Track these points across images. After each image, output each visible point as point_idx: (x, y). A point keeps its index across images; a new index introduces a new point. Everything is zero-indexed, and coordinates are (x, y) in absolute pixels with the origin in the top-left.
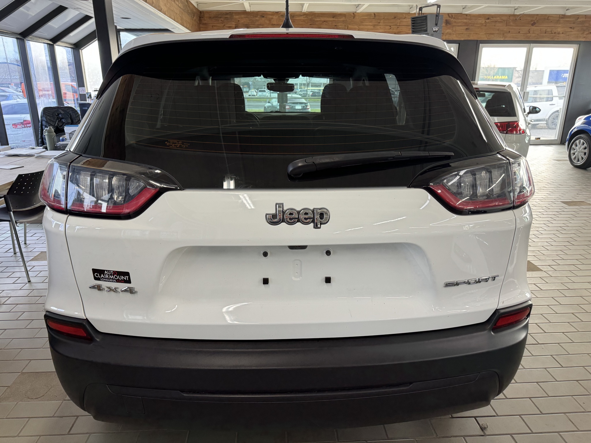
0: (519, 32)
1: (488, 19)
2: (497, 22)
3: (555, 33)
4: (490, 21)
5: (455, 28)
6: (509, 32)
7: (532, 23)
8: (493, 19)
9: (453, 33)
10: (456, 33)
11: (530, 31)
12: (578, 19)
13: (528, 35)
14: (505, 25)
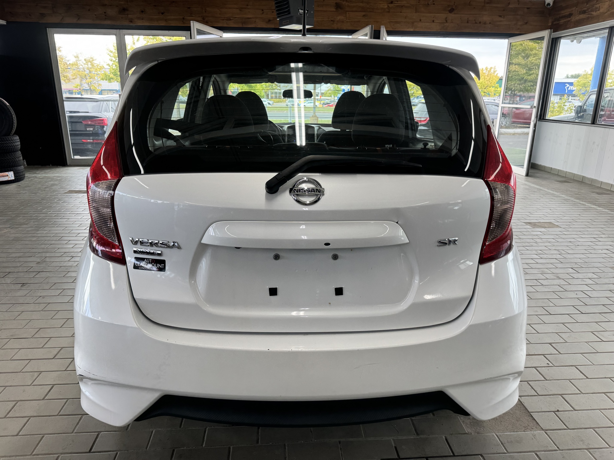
0: (433, 21)
2: (403, 7)
3: (480, 23)
4: (394, 6)
5: (348, 14)
6: (420, 20)
7: (450, 9)
9: (347, 20)
10: (350, 20)
11: (447, 19)
12: (508, 5)
13: (445, 24)
14: (415, 11)
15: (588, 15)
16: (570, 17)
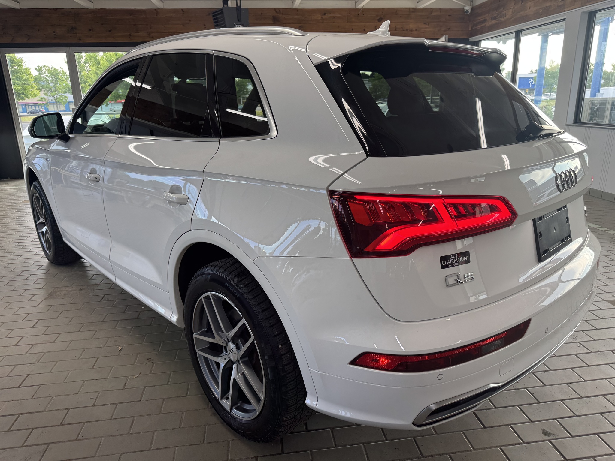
1: (325, 14)
2: (336, 18)
3: (407, 30)
4: (327, 17)
6: (352, 29)
7: (378, 18)
8: (330, 14)
12: (432, 13)
14: (346, 21)
15: (498, 20)
16: (485, 23)
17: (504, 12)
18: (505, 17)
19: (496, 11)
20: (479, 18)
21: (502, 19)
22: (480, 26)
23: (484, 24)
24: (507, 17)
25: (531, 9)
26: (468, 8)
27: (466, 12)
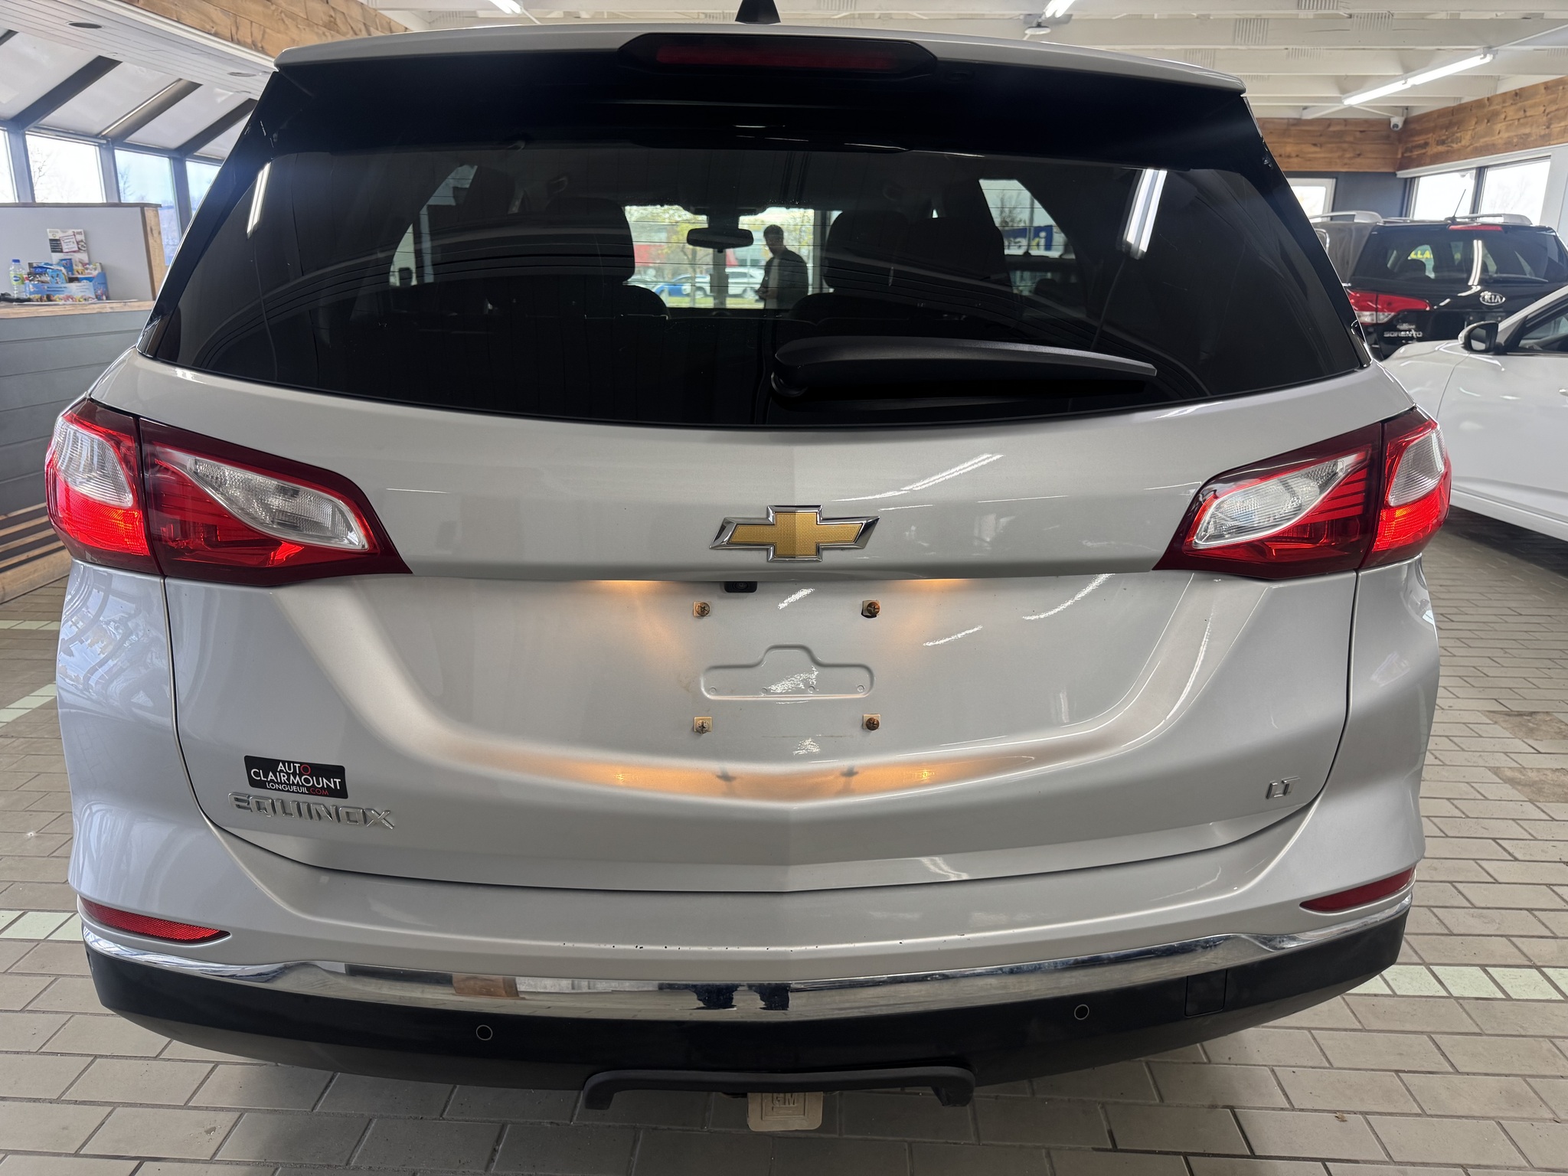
17: (1458, 135)
18: (1460, 142)
19: (1444, 131)
20: (1416, 139)
21: (1455, 146)
22: (1416, 153)
23: (1424, 151)
24: (1463, 143)
25: (1500, 135)
26: (1397, 120)
27: (1394, 127)
